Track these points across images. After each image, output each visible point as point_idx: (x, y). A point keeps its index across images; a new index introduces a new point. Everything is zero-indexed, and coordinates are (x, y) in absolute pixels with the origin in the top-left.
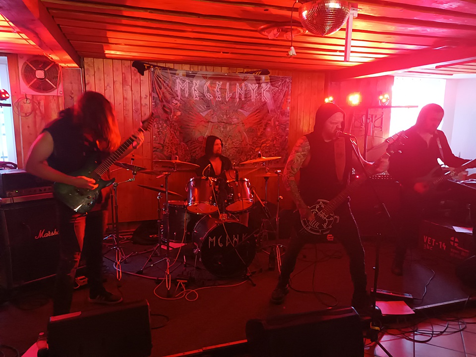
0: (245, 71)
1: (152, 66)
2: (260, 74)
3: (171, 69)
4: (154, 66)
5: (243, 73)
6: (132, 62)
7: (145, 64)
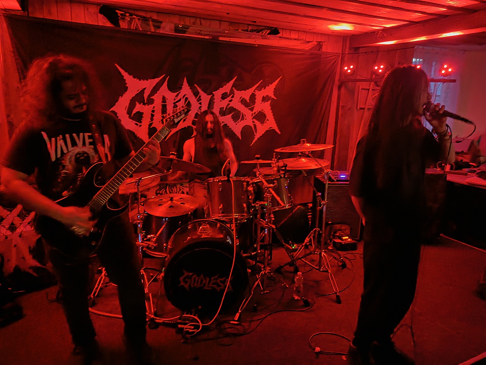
0: (250, 28)
1: (127, 15)
2: (268, 34)
3: (153, 20)
4: (131, 15)
5: (247, 31)
6: (99, 7)
7: (117, 11)
